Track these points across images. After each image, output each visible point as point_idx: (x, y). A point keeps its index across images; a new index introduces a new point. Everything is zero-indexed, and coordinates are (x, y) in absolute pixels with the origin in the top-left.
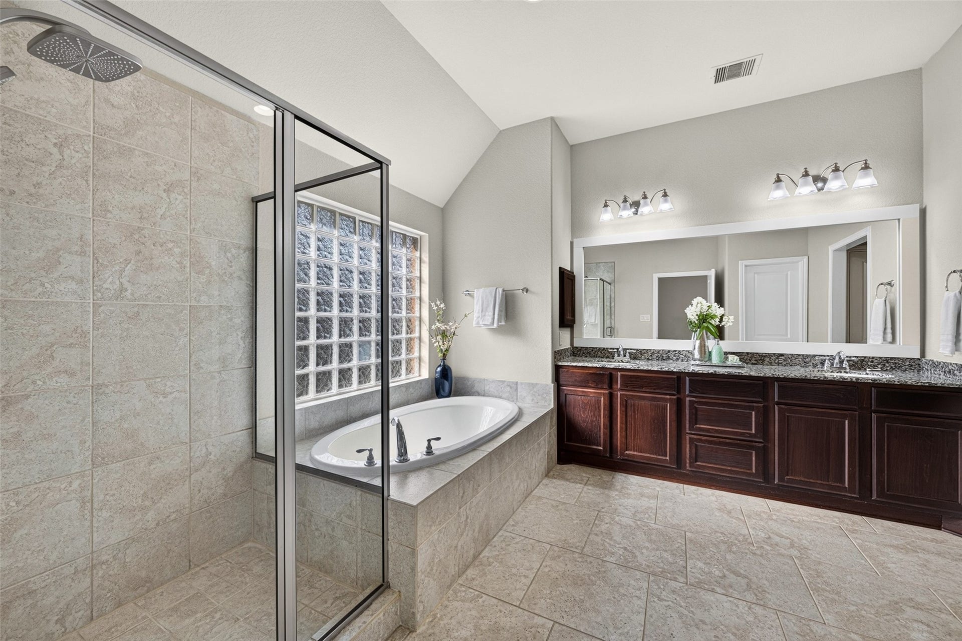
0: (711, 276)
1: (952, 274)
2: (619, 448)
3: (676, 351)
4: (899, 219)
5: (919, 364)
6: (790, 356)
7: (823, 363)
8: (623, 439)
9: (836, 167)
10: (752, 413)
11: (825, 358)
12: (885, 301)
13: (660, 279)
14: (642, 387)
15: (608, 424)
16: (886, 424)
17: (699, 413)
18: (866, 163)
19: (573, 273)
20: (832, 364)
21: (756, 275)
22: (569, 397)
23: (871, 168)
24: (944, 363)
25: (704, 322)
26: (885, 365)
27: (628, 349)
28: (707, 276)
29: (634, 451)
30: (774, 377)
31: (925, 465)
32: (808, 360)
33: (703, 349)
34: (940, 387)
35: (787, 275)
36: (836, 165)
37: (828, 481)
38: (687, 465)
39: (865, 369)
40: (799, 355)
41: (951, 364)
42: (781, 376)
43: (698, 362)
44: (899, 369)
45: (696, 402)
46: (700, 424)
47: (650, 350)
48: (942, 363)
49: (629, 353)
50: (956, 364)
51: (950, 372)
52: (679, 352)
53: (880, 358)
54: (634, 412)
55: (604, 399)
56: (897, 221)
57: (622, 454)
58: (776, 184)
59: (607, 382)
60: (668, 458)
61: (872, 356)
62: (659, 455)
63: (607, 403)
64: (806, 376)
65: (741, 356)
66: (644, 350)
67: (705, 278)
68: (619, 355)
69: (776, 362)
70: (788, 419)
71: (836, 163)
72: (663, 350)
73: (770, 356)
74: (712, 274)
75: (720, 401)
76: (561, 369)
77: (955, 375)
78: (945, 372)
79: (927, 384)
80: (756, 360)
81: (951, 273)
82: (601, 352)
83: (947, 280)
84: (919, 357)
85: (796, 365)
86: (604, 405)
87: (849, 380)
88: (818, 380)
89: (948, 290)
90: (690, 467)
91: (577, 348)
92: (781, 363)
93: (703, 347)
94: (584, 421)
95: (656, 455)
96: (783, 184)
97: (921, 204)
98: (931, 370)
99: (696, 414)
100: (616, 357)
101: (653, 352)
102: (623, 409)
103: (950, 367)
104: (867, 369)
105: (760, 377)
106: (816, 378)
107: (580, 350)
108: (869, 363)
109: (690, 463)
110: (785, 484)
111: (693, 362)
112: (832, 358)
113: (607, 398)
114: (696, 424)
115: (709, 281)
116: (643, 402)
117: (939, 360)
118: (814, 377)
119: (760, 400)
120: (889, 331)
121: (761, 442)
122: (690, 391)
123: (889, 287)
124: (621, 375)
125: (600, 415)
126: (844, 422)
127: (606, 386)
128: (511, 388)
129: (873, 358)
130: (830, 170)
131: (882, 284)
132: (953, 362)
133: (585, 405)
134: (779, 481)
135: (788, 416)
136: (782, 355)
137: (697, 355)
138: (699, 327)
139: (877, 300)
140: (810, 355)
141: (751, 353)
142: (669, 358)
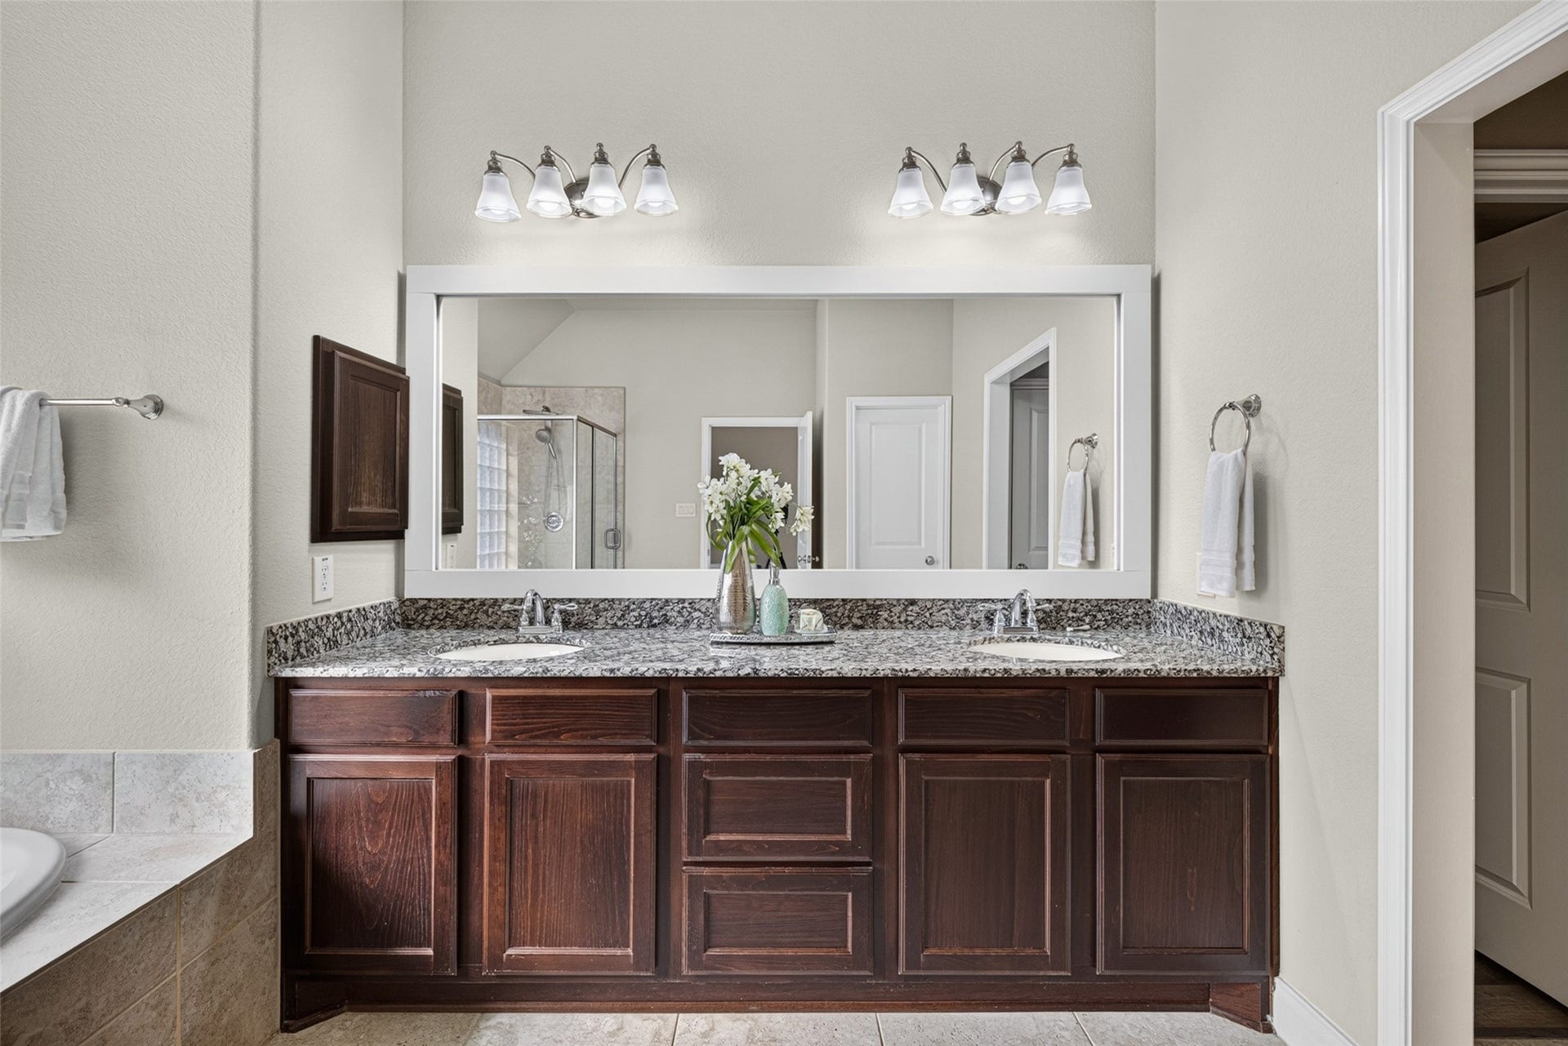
0: (805, 429)
1: (1225, 411)
2: (486, 944)
3: (683, 601)
4: (1119, 296)
5: (1149, 612)
6: (929, 605)
7: (990, 619)
8: (499, 911)
9: (1020, 150)
10: (844, 783)
11: (993, 607)
12: (1085, 475)
13: (715, 430)
14: (557, 735)
15: (452, 866)
16: (1122, 778)
17: (715, 797)
18: (1071, 153)
19: (403, 371)
20: (1008, 619)
21: (873, 428)
22: (323, 791)
23: (1080, 166)
24: (1201, 613)
25: (743, 523)
26: (1095, 616)
27: (561, 601)
28: (797, 428)
29: (532, 944)
30: (896, 678)
31: (1190, 870)
32: (962, 612)
33: (740, 594)
34: (1216, 678)
35: (920, 430)
36: (1019, 148)
37: (1011, 946)
38: (684, 961)
39: (1064, 629)
40: (947, 601)
41: (1214, 614)
42: (912, 674)
43: (727, 635)
44: (1117, 623)
45: (707, 765)
46: (718, 832)
47: (620, 600)
48: (1196, 613)
49: (561, 612)
50: (1227, 617)
51: (1212, 634)
52: (692, 602)
53: (1089, 601)
54: (534, 816)
55: (439, 783)
56: (1114, 300)
57: (496, 961)
58: (906, 172)
59: (449, 728)
60: (630, 951)
61: (1074, 597)
62: (607, 945)
63: (450, 795)
64: (966, 670)
65: (829, 607)
66: (603, 600)
67: (793, 432)
68: (532, 622)
69: (902, 619)
70: (927, 788)
71: (1020, 143)
72: (652, 600)
73: (889, 604)
74: (806, 424)
75: (768, 758)
76: (296, 693)
77: (1222, 640)
78: (1201, 632)
79: (1195, 675)
80: (861, 618)
81: (1225, 407)
82: (486, 612)
83: (1214, 424)
84: (1149, 597)
85: (942, 624)
86: (442, 805)
87: (1054, 673)
88: (993, 679)
89: (1214, 449)
90: (691, 967)
91: (414, 601)
92: (911, 622)
93: (740, 589)
94: (374, 868)
95: (598, 946)
96: (918, 174)
97: (1153, 269)
98: (1171, 625)
99: (707, 803)
100: (524, 629)
101: (628, 606)
102: (501, 810)
103: (1213, 623)
104: (1069, 629)
105: (865, 678)
106: (986, 675)
107: (425, 607)
108: (1071, 614)
109: (691, 958)
110: (922, 973)
111: (717, 636)
112: (1008, 605)
113: (451, 783)
114: (707, 832)
115: (800, 438)
116: (557, 782)
117: (1190, 605)
118: (984, 670)
119: (866, 743)
120: (1090, 538)
121: (868, 864)
122: (692, 735)
123: (1088, 447)
124: (494, 698)
125: (429, 839)
126: (1043, 783)
127: (445, 738)
128: (87, 779)
129: (1076, 601)
130: (1009, 158)
131: (1079, 441)
132: (1219, 611)
133: (380, 808)
134: (908, 968)
135: (927, 782)
136: (913, 602)
137: (725, 616)
138: (732, 536)
139: (1070, 474)
140: (966, 601)
141: (851, 600)
142: (666, 620)
